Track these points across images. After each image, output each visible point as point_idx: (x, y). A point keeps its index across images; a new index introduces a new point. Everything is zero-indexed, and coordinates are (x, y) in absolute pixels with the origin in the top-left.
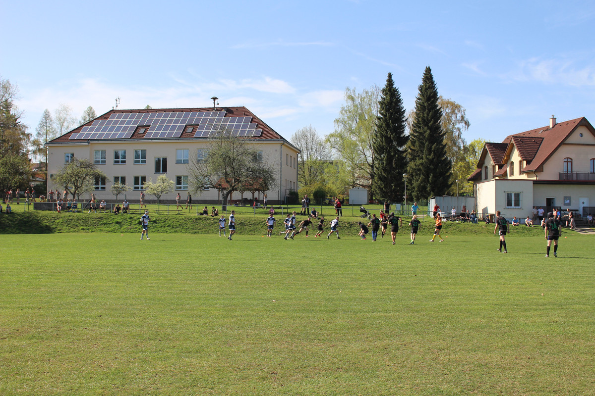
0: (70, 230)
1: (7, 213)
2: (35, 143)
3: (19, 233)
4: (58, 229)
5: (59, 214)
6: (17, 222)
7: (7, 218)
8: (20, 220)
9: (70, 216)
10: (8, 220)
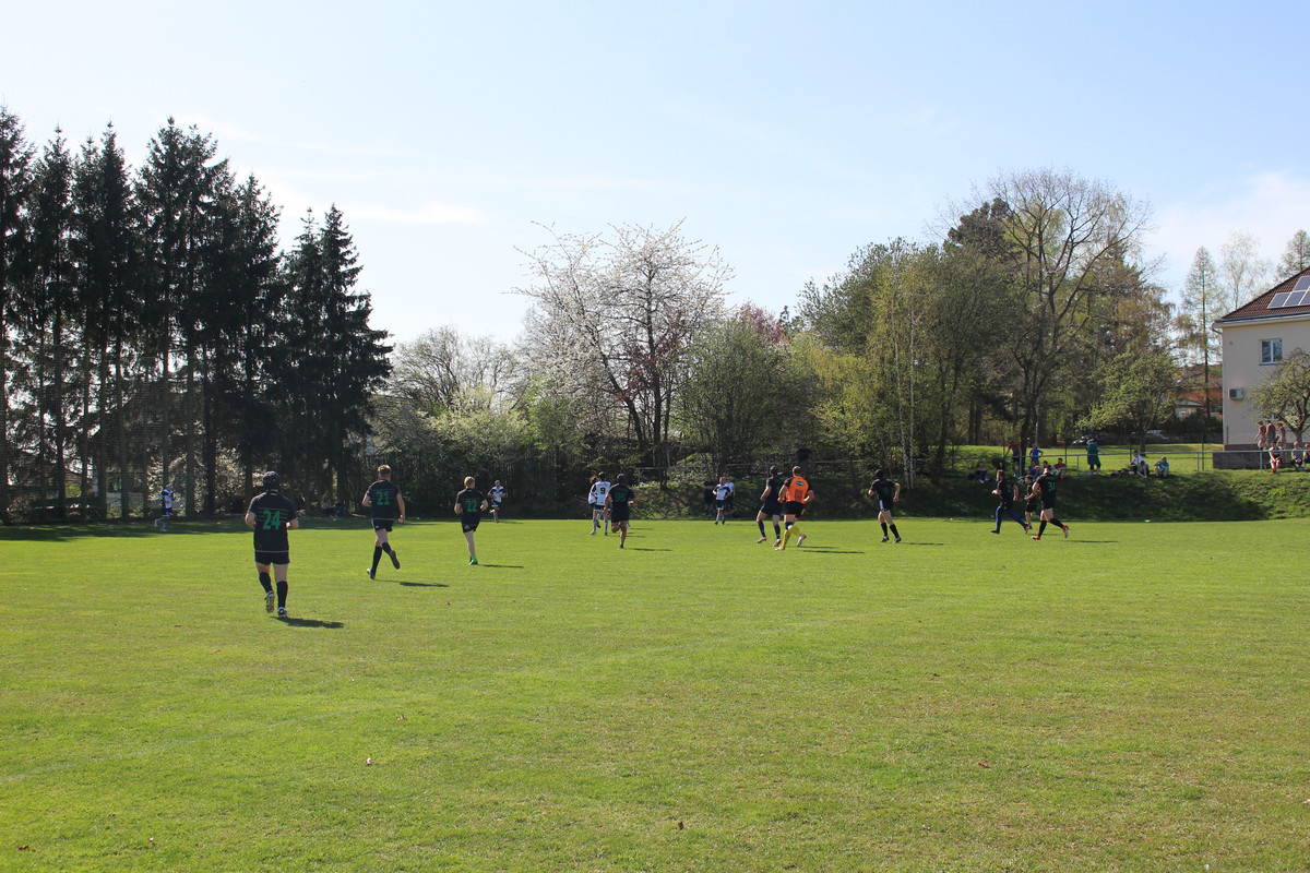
0: (1305, 513)
1: (1161, 476)
2: (1183, 323)
3: (1191, 520)
4: (1277, 509)
5: (1275, 477)
6: (1183, 496)
7: (1161, 487)
8: (1191, 492)
9: (1302, 480)
10: (1164, 491)
